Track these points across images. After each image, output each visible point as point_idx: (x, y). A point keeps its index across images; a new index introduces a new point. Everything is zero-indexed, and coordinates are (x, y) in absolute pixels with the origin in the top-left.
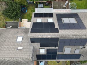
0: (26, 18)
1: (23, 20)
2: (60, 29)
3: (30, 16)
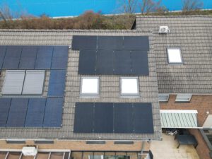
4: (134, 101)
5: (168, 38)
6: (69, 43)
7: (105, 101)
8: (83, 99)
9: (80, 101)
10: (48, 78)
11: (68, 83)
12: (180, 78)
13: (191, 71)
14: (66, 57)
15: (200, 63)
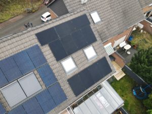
0: (123, 81)
1: (124, 74)
2: (37, 45)
3: (120, 90)
4: (96, 60)
5: (87, 6)
6: (36, 42)
7: (82, 69)
8: (70, 75)
9: (69, 77)
10: (38, 76)
11: (54, 71)
12: (104, 31)
13: (107, 24)
14: (41, 54)
15: (109, 17)
